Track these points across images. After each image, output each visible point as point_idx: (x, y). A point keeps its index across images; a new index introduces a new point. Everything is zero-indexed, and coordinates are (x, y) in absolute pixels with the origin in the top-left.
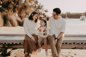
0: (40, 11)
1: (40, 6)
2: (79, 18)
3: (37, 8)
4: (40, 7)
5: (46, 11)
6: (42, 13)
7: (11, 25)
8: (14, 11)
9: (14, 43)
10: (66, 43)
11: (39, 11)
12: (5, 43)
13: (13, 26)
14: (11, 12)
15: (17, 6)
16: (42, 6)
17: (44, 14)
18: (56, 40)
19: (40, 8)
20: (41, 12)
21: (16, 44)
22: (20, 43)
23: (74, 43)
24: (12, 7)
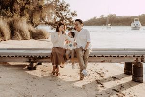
0: (64, 13)
1: (64, 6)
2: (131, 25)
3: (58, 8)
4: (64, 8)
5: (73, 14)
6: (67, 16)
7: (21, 38)
8: (22, 15)
9: (41, 57)
10: (95, 56)
11: (61, 14)
12: (32, 57)
13: (24, 39)
14: (18, 16)
15: (27, 6)
16: (67, 5)
17: (71, 18)
18: (83, 52)
19: (63, 10)
20: (65, 16)
21: (43, 57)
22: (47, 57)
23: (103, 56)
24: (19, 9)
